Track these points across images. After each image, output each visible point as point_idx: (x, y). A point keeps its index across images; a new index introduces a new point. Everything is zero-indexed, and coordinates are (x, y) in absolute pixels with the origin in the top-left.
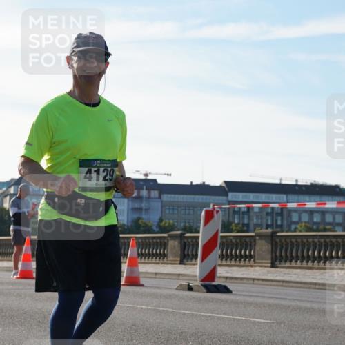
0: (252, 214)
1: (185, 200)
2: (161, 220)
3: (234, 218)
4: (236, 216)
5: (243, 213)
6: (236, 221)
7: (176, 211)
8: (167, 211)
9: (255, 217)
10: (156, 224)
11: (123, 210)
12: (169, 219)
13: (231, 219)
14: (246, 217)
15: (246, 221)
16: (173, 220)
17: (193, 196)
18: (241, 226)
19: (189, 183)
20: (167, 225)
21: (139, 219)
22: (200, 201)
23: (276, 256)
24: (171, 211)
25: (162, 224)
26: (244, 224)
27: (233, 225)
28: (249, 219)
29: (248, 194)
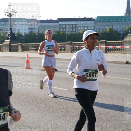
0: (66, 28)
1: (46, 25)
2: (39, 31)
3: (61, 30)
4: (62, 29)
5: (64, 28)
6: (62, 30)
7: (43, 28)
8: (40, 29)
9: (67, 29)
10: (37, 33)
11: (27, 29)
12: (41, 31)
13: (60, 30)
14: (65, 29)
15: (65, 30)
16: (42, 31)
17: (48, 24)
18: (63, 32)
19: (46, 20)
20: (40, 33)
21: (32, 31)
22: (50, 25)
23: (72, 49)
24: (42, 28)
25: (39, 33)
26: (64, 31)
27: (61, 32)
28: (66, 29)
29: (65, 22)
